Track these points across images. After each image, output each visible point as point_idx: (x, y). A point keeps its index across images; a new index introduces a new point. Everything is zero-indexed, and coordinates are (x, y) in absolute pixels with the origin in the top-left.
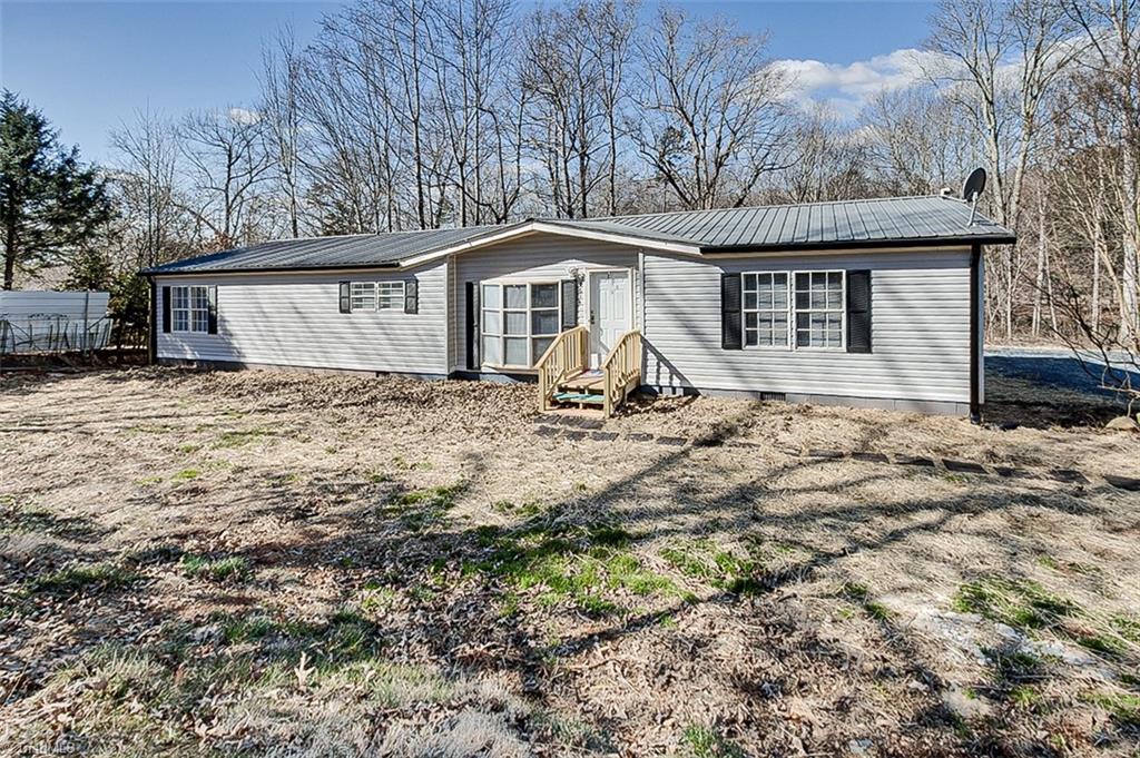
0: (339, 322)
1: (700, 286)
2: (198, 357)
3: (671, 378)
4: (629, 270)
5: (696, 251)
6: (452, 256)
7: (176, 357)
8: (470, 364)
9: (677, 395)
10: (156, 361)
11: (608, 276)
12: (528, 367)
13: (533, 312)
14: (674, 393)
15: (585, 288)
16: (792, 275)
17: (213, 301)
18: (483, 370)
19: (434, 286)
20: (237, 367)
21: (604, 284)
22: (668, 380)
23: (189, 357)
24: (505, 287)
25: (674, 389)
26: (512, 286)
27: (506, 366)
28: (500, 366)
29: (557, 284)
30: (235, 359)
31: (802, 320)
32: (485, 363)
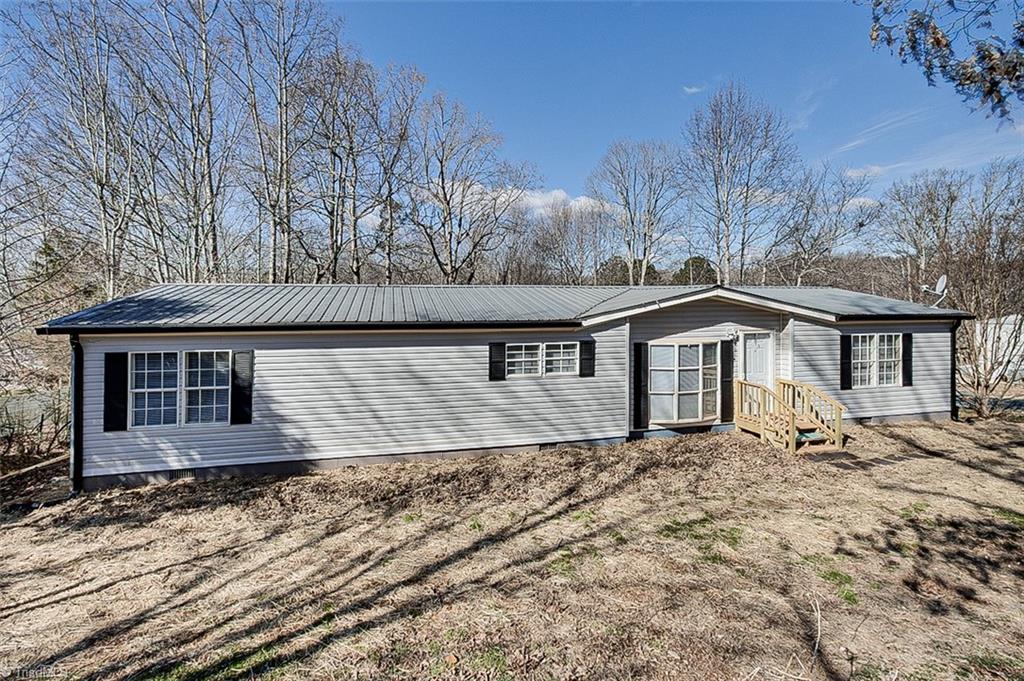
2: (198, 460)
4: (772, 332)
5: (832, 318)
6: (631, 317)
7: (138, 468)
8: (637, 423)
10: (82, 485)
11: (754, 336)
12: (700, 419)
13: (703, 370)
15: (739, 348)
16: (877, 336)
17: (244, 373)
18: (651, 427)
19: (613, 347)
21: (751, 343)
23: (175, 465)
24: (680, 346)
26: (686, 346)
27: (681, 421)
28: (675, 420)
29: (716, 344)
31: (881, 367)
32: (652, 421)
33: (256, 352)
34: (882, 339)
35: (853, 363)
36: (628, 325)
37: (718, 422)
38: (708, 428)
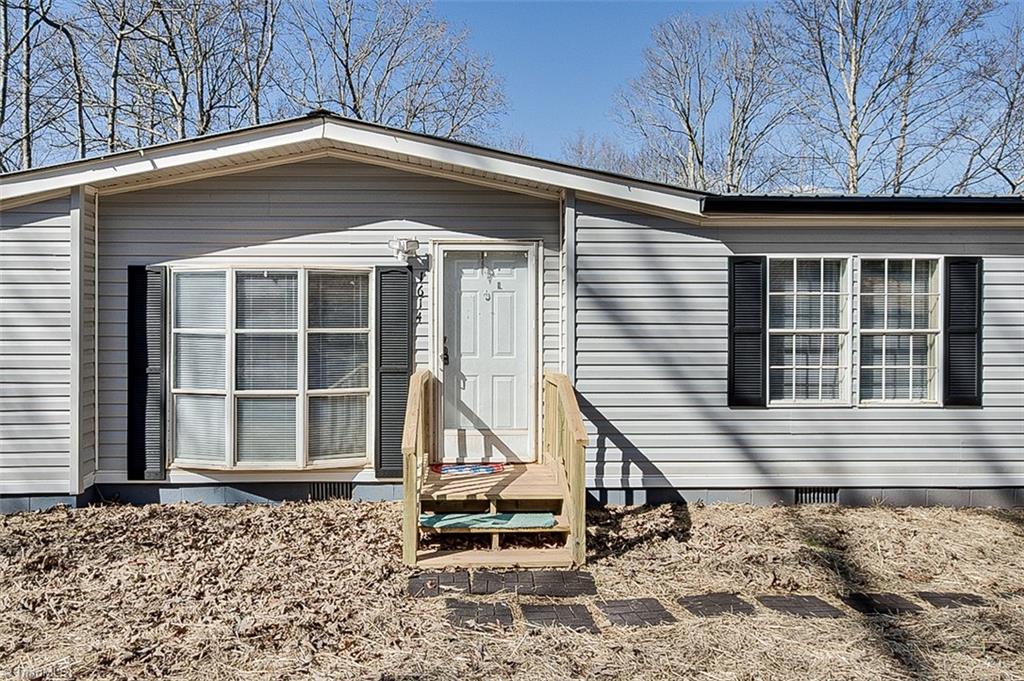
3: (626, 471)
4: (531, 248)
5: (692, 205)
8: (136, 466)
9: (636, 505)
11: (481, 259)
12: (299, 462)
13: (311, 337)
14: (629, 501)
15: (432, 286)
16: (853, 263)
18: (175, 477)
21: (472, 279)
22: (620, 476)
24: (241, 277)
25: (629, 492)
26: (259, 276)
27: (242, 465)
28: (226, 464)
29: (365, 277)
31: (868, 351)
32: (177, 462)
34: (871, 268)
35: (771, 336)
36: (76, 213)
37: (369, 475)
38: (344, 490)
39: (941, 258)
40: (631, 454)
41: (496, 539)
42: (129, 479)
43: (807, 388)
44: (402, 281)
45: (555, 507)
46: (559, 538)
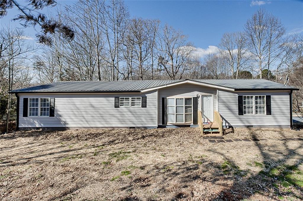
0: (114, 111)
1: (232, 99)
2: (43, 125)
3: (226, 124)
4: (212, 94)
7: (30, 126)
8: (163, 123)
9: (227, 128)
10: (18, 129)
11: (206, 96)
12: (184, 123)
13: (185, 106)
14: (226, 127)
15: (200, 100)
16: (254, 96)
18: (168, 124)
20: (64, 129)
21: (205, 98)
22: (225, 124)
23: (37, 126)
24: (176, 99)
25: (226, 126)
26: (179, 99)
27: (177, 123)
28: (175, 123)
29: (191, 98)
30: (64, 126)
31: (256, 107)
32: (168, 122)
33: (55, 98)
35: (244, 106)
36: (157, 92)
37: (192, 124)
38: (189, 126)
39: (265, 96)
40: (226, 122)
41: (211, 133)
42: (162, 124)
43: (249, 112)
44: (196, 99)
45: (218, 129)
46: (219, 133)
